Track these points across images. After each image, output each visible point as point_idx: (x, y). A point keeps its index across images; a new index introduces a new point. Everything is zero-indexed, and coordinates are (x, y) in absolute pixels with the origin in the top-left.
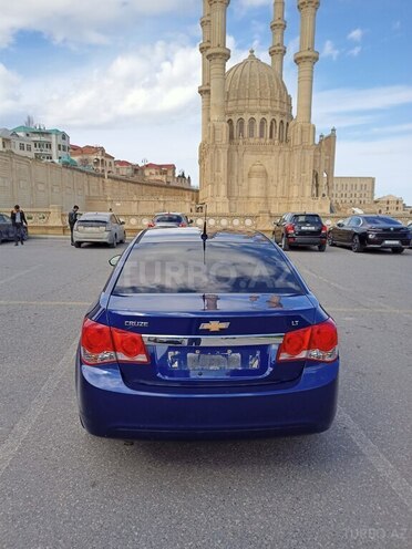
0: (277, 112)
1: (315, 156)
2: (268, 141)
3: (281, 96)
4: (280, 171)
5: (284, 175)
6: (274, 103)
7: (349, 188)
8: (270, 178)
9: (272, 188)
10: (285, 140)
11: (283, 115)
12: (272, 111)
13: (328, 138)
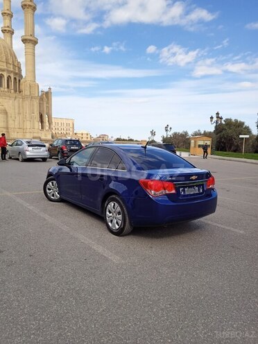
0: (12, 72)
1: (40, 104)
2: (6, 90)
3: (13, 62)
4: (17, 111)
5: (19, 114)
6: (8, 65)
7: (60, 125)
8: (9, 115)
9: (11, 122)
10: (18, 90)
11: (16, 74)
12: (8, 70)
13: (47, 93)
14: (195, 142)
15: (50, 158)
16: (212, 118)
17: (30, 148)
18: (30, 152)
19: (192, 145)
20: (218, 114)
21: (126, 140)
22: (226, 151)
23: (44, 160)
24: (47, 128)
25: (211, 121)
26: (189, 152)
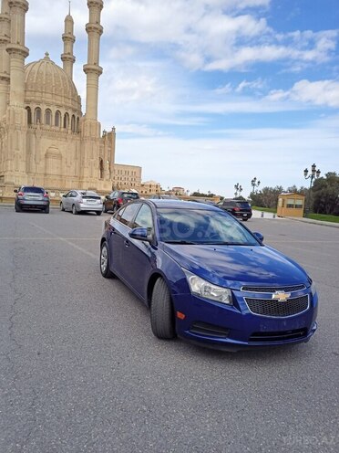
0: (70, 108)
1: (100, 147)
2: (62, 130)
3: (72, 96)
4: (73, 155)
5: (76, 159)
6: (67, 100)
7: (123, 174)
8: (64, 160)
9: (66, 168)
10: (77, 131)
11: (74, 110)
12: (66, 107)
13: (110, 134)
14: (284, 200)
15: (106, 212)
16: (306, 171)
17: (84, 200)
18: (85, 205)
19: (280, 204)
20: (314, 166)
21: (206, 196)
22: (325, 213)
23: (98, 213)
24: (108, 177)
25: (306, 175)
26: (275, 212)
